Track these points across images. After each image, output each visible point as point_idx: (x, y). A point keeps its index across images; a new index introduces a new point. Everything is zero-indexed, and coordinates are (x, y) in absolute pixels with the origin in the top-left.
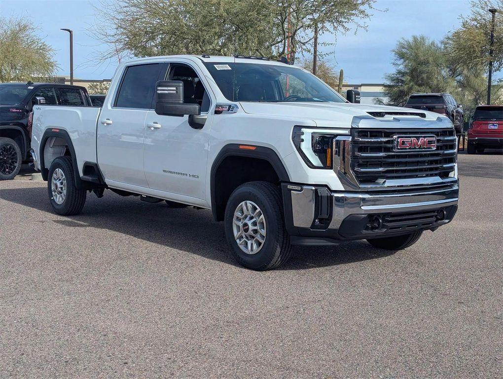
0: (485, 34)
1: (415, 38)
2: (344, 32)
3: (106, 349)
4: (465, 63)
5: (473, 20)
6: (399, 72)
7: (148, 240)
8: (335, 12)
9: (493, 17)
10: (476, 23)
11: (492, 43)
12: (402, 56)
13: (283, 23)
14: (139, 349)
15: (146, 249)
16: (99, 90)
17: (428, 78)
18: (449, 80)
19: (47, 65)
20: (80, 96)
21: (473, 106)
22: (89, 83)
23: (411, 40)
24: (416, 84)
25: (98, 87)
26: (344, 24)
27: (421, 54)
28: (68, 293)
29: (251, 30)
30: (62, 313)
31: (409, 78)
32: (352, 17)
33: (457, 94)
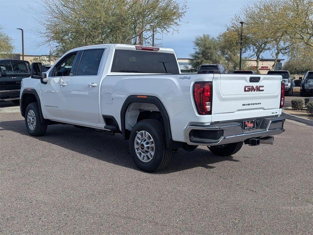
0: (238, 34)
1: (204, 36)
2: (167, 33)
3: (30, 211)
4: (228, 49)
5: (232, 27)
6: (197, 53)
7: (60, 145)
8: (162, 23)
9: (242, 25)
10: (233, 29)
11: (241, 39)
12: (198, 44)
13: (135, 28)
14: (49, 210)
15: (58, 151)
16: (39, 61)
17: (211, 56)
18: (221, 57)
19: (10, 48)
20: (26, 66)
21: (233, 70)
22: (33, 57)
23: (202, 36)
24: (205, 59)
25: (38, 59)
26: (167, 29)
27: (207, 44)
28: (13, 178)
29: (118, 31)
30: (8, 190)
31: (201, 56)
32: (171, 26)
33: (225, 64)
